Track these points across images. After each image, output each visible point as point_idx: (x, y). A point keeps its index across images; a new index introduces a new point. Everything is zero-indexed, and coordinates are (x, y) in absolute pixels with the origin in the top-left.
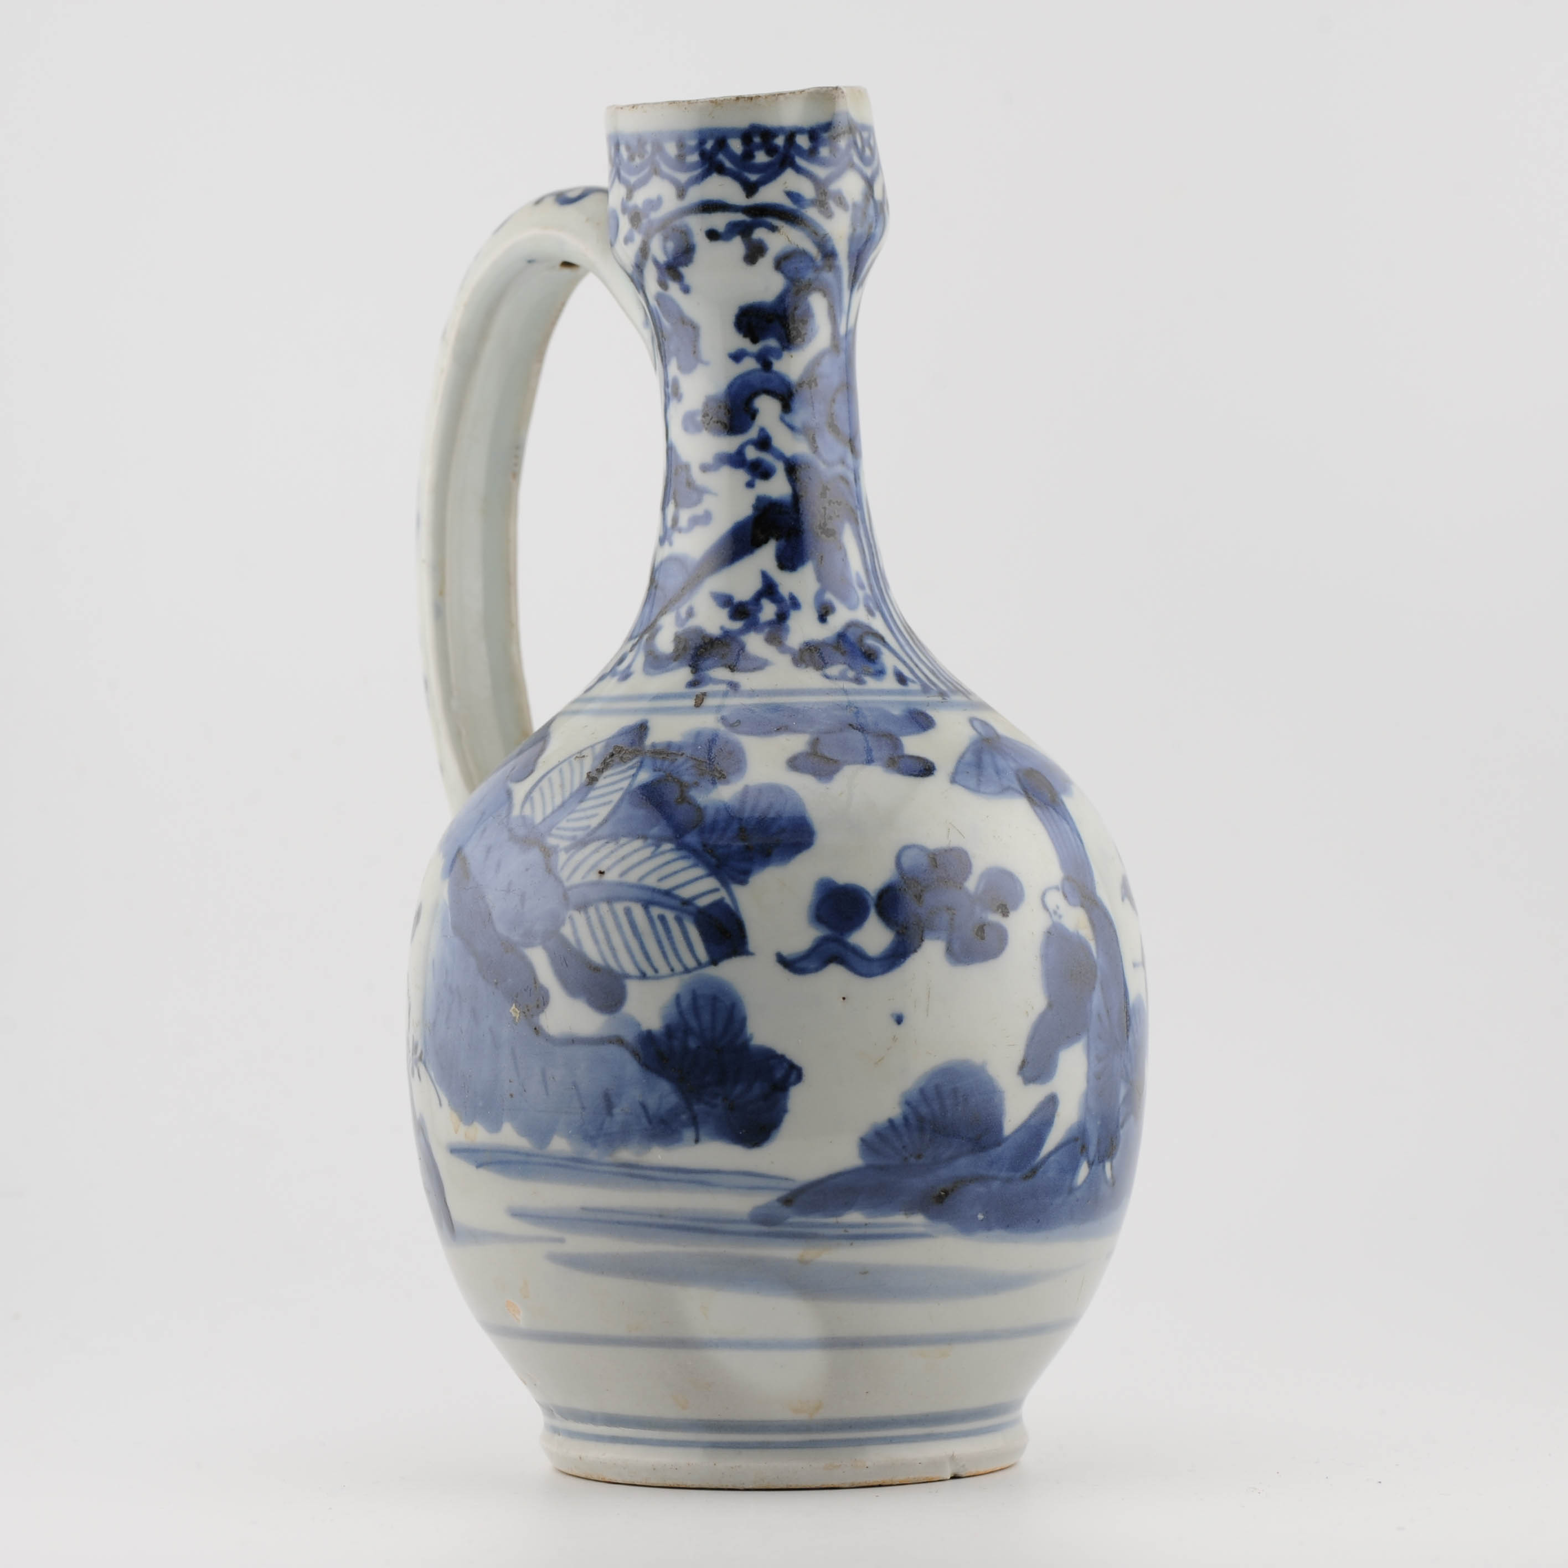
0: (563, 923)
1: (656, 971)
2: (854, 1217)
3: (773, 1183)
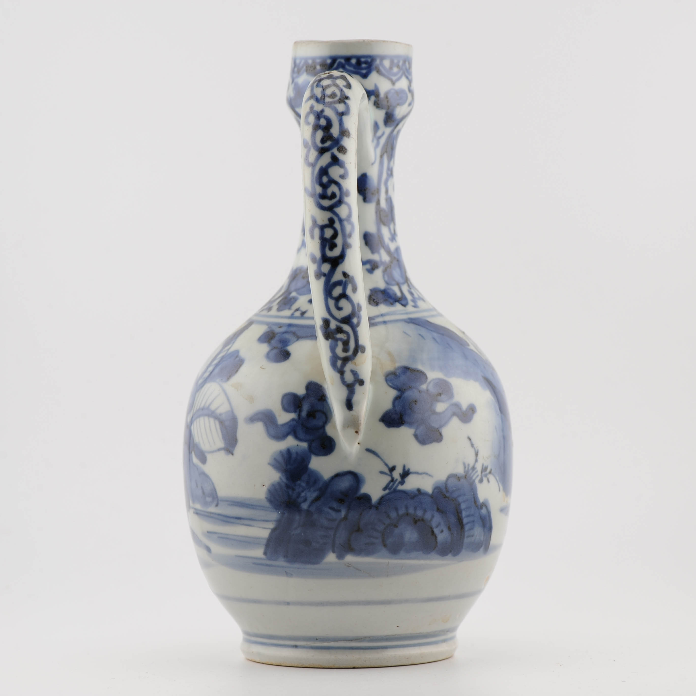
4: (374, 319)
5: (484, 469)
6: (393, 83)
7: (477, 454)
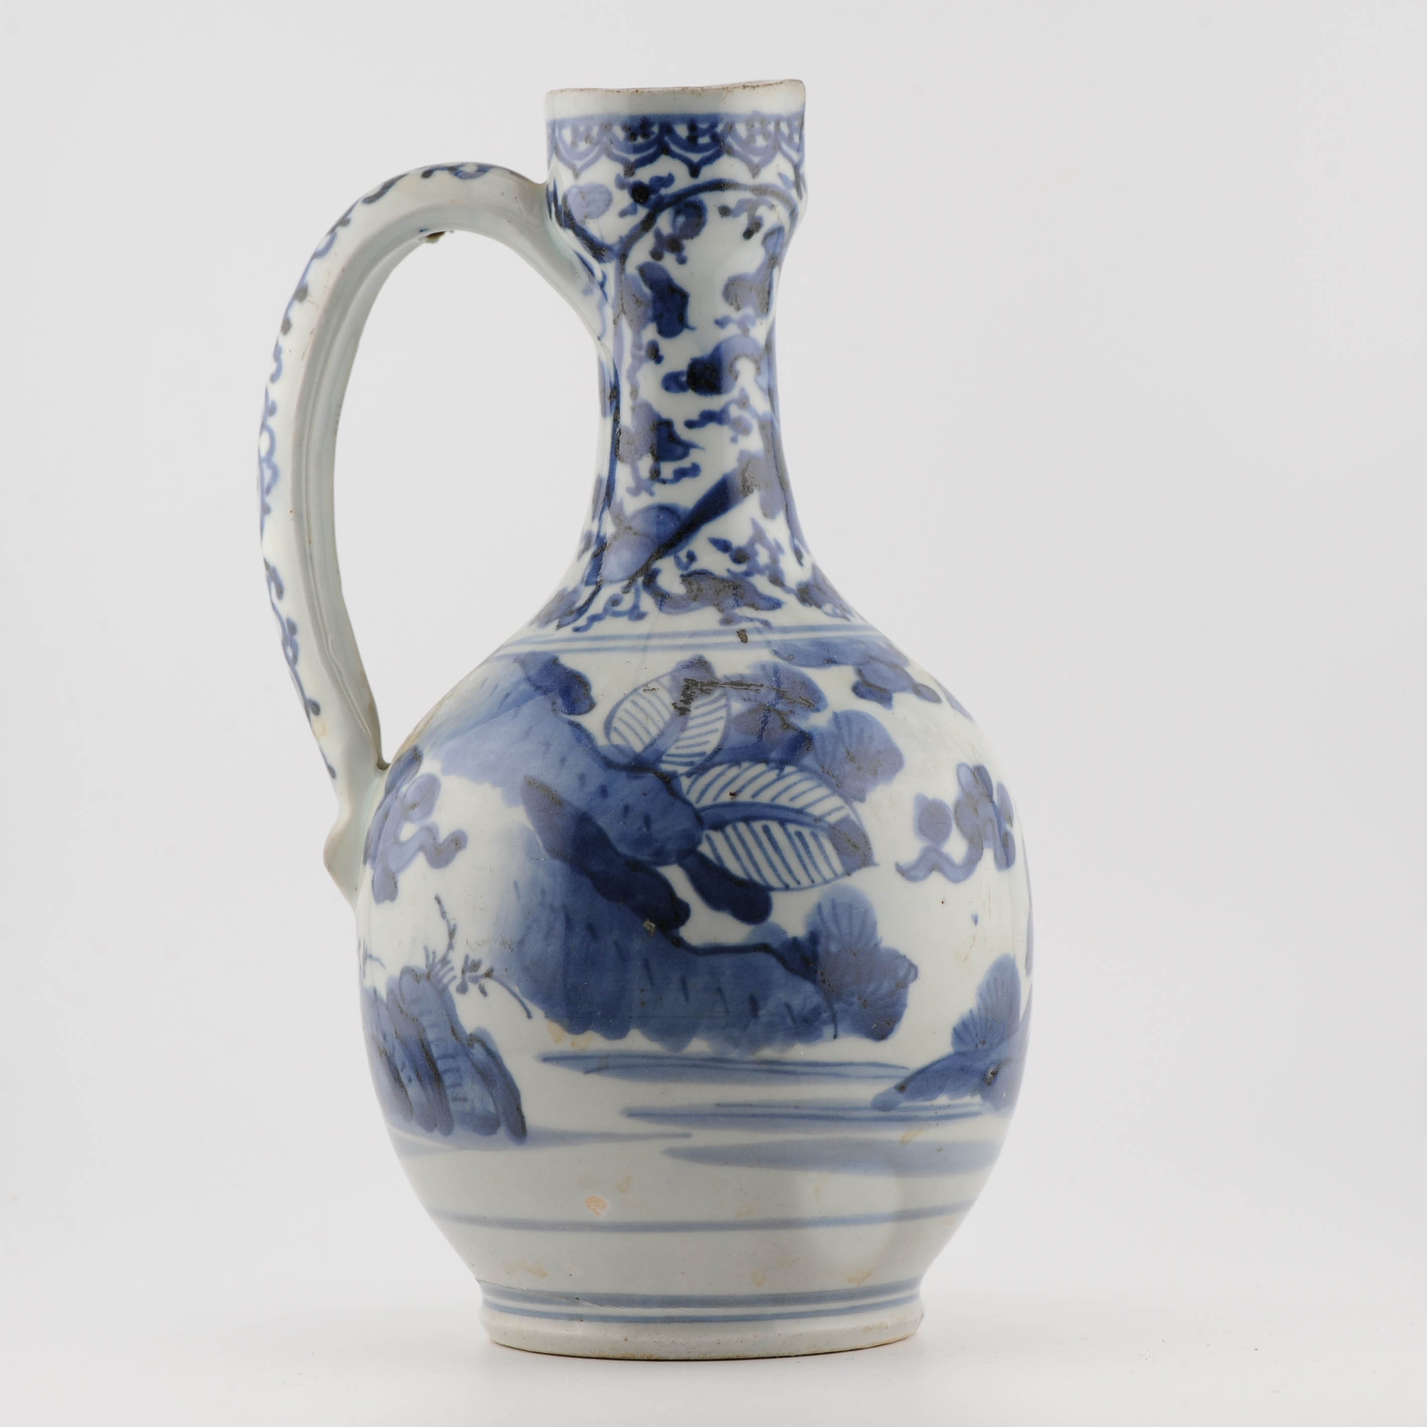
0: (699, 842)
1: (798, 883)
2: (943, 1100)
3: (892, 1072)
5: (471, 966)
7: (452, 933)
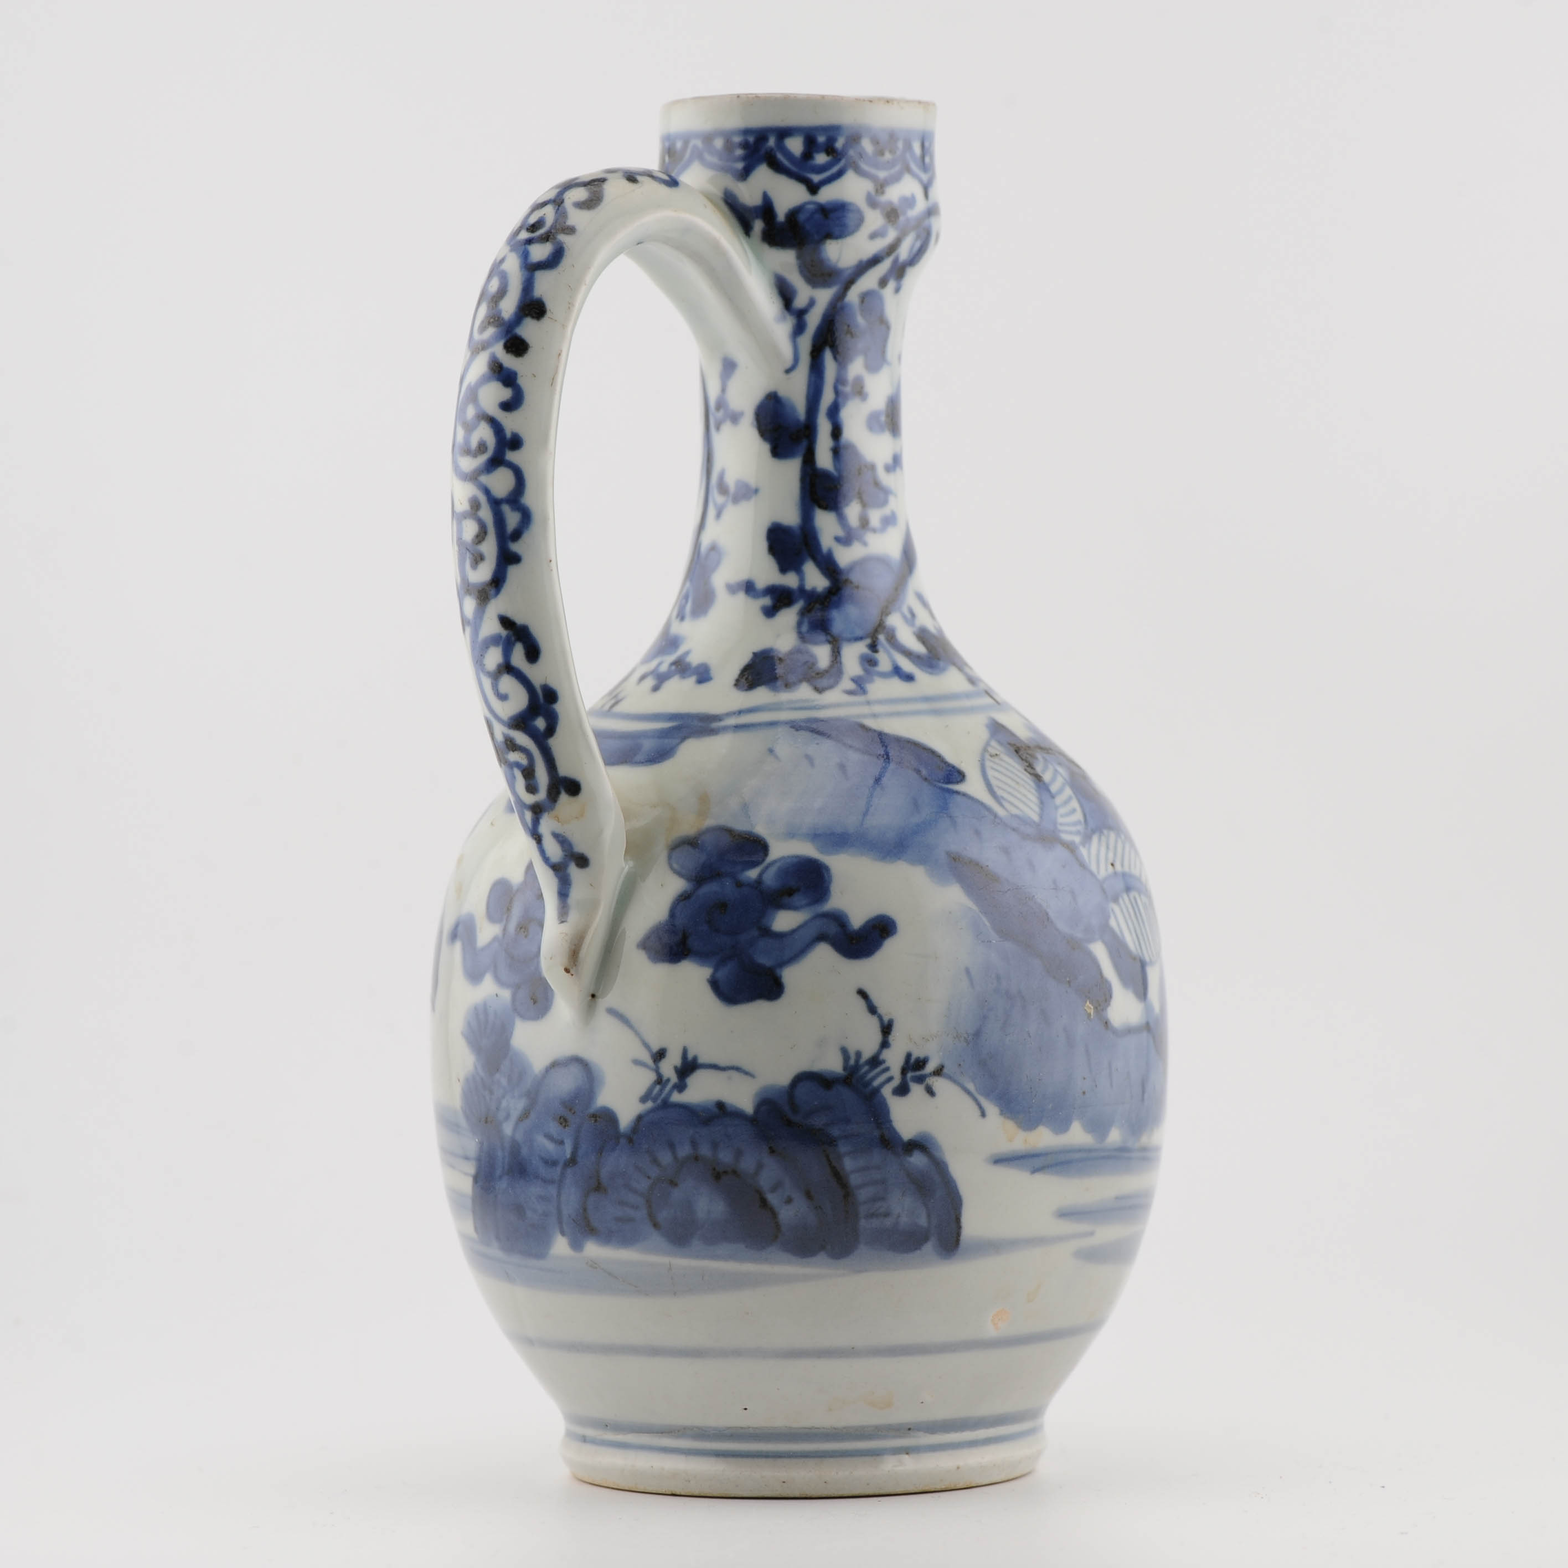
0: (1109, 916)
4: (720, 720)
5: (914, 1064)
6: (813, 189)
7: (887, 1029)
